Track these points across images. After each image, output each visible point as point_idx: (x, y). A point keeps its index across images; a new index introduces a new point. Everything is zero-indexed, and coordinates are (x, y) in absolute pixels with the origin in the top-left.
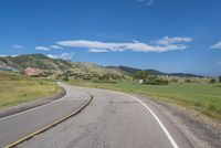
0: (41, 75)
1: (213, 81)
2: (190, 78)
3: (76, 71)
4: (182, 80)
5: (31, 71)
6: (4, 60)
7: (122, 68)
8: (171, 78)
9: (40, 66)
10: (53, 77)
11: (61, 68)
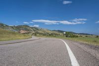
0: (26, 33)
2: (88, 36)
3: (40, 32)
4: (84, 36)
5: (22, 32)
6: (12, 27)
9: (26, 30)
10: (31, 34)
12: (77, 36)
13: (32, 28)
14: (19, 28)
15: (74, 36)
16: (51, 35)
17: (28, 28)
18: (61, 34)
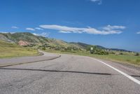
3: (51, 44)
4: (118, 53)
5: (22, 43)
6: (6, 35)
7: (80, 44)
10: (36, 47)
11: (41, 42)
12: (108, 53)
13: (38, 37)
14: (16, 37)
15: (103, 53)
16: (67, 50)
17: (32, 38)
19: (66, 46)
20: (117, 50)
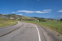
0: (14, 19)
1: (58, 21)
2: (52, 20)
3: (23, 18)
4: (50, 20)
5: (11, 18)
6: (5, 15)
7: (35, 17)
8: (47, 20)
11: (19, 17)
15: (44, 21)
17: (15, 16)
18: (36, 19)
19: (29, 18)
20: (50, 19)
